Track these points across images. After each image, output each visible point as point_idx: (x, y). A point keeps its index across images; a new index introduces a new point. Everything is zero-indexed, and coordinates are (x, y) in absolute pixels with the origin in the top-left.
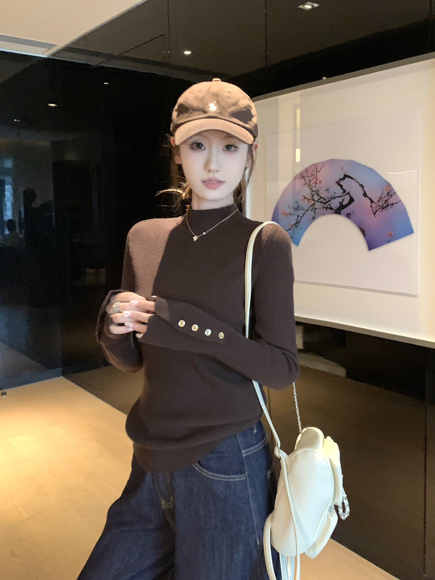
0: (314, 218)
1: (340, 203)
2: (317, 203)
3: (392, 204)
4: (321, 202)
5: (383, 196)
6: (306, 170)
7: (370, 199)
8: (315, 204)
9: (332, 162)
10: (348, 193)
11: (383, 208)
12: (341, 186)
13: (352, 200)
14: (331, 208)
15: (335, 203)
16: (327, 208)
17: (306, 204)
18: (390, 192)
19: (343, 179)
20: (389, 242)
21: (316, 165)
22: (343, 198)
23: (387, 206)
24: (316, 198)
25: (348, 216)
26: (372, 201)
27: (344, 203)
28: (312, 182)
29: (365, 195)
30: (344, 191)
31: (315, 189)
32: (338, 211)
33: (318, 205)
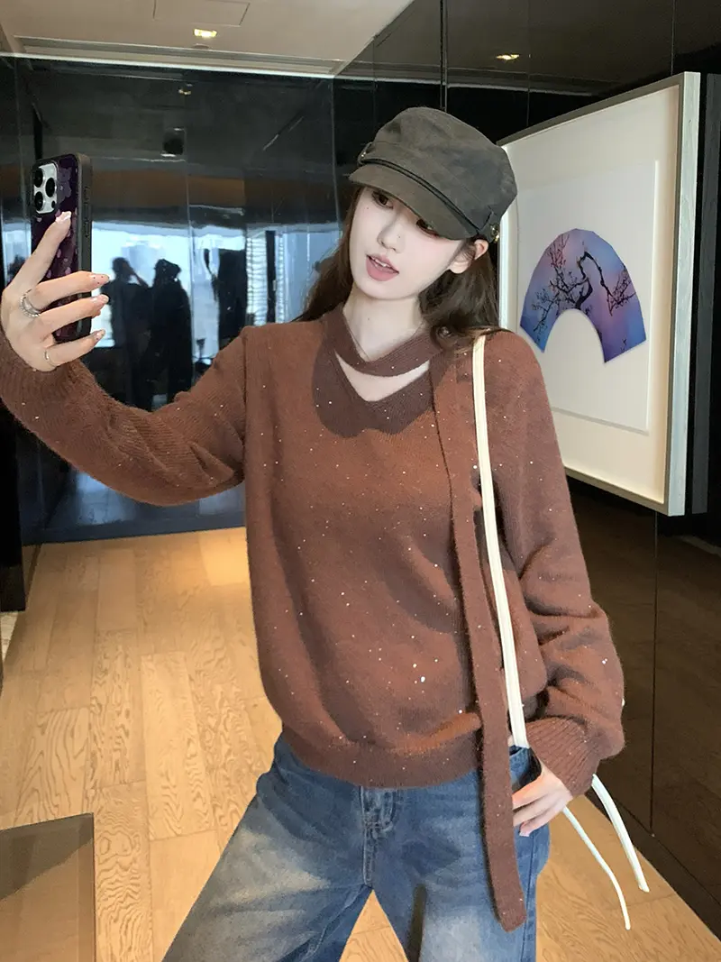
0: (558, 314)
1: (581, 293)
2: (561, 292)
3: (627, 299)
4: (564, 291)
5: (620, 285)
6: (554, 244)
7: (607, 288)
8: (558, 294)
9: (576, 231)
10: (588, 280)
11: (619, 303)
12: (581, 267)
13: (590, 290)
14: (572, 300)
15: (576, 293)
16: (568, 299)
17: (551, 293)
18: (625, 281)
19: (583, 259)
20: (623, 351)
21: (562, 235)
22: (581, 286)
23: (623, 299)
24: (560, 286)
25: (587, 312)
26: (609, 293)
27: (585, 293)
28: (558, 261)
29: (602, 282)
30: (584, 274)
31: (560, 272)
32: (578, 307)
33: (562, 295)
